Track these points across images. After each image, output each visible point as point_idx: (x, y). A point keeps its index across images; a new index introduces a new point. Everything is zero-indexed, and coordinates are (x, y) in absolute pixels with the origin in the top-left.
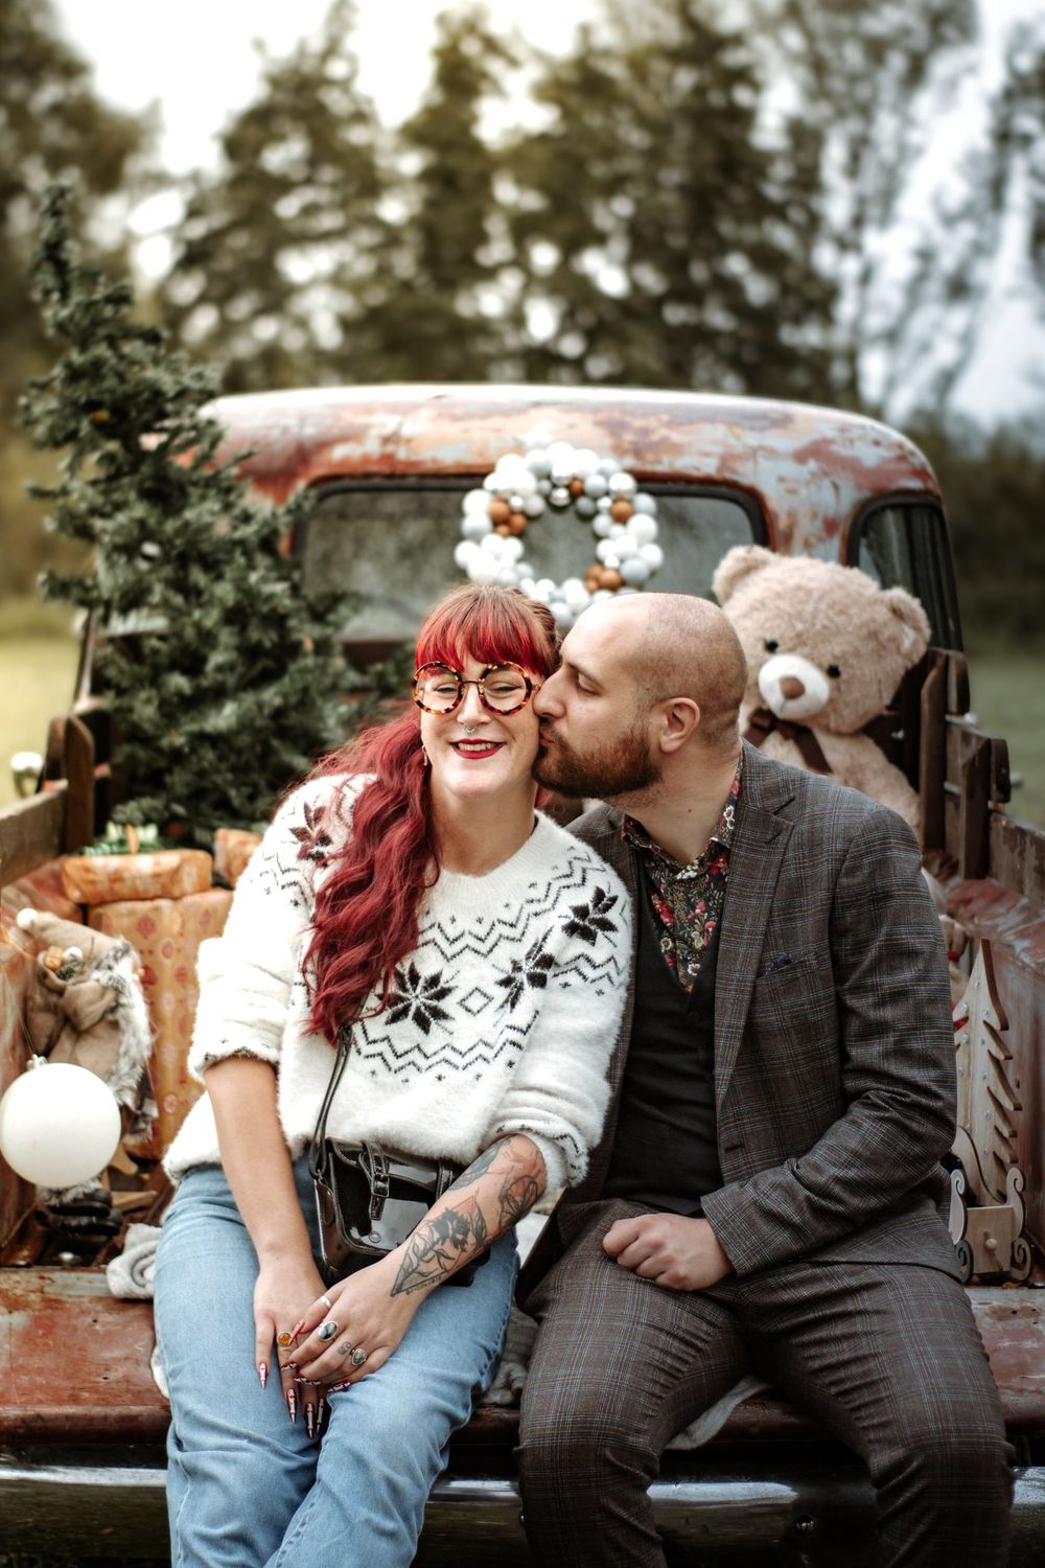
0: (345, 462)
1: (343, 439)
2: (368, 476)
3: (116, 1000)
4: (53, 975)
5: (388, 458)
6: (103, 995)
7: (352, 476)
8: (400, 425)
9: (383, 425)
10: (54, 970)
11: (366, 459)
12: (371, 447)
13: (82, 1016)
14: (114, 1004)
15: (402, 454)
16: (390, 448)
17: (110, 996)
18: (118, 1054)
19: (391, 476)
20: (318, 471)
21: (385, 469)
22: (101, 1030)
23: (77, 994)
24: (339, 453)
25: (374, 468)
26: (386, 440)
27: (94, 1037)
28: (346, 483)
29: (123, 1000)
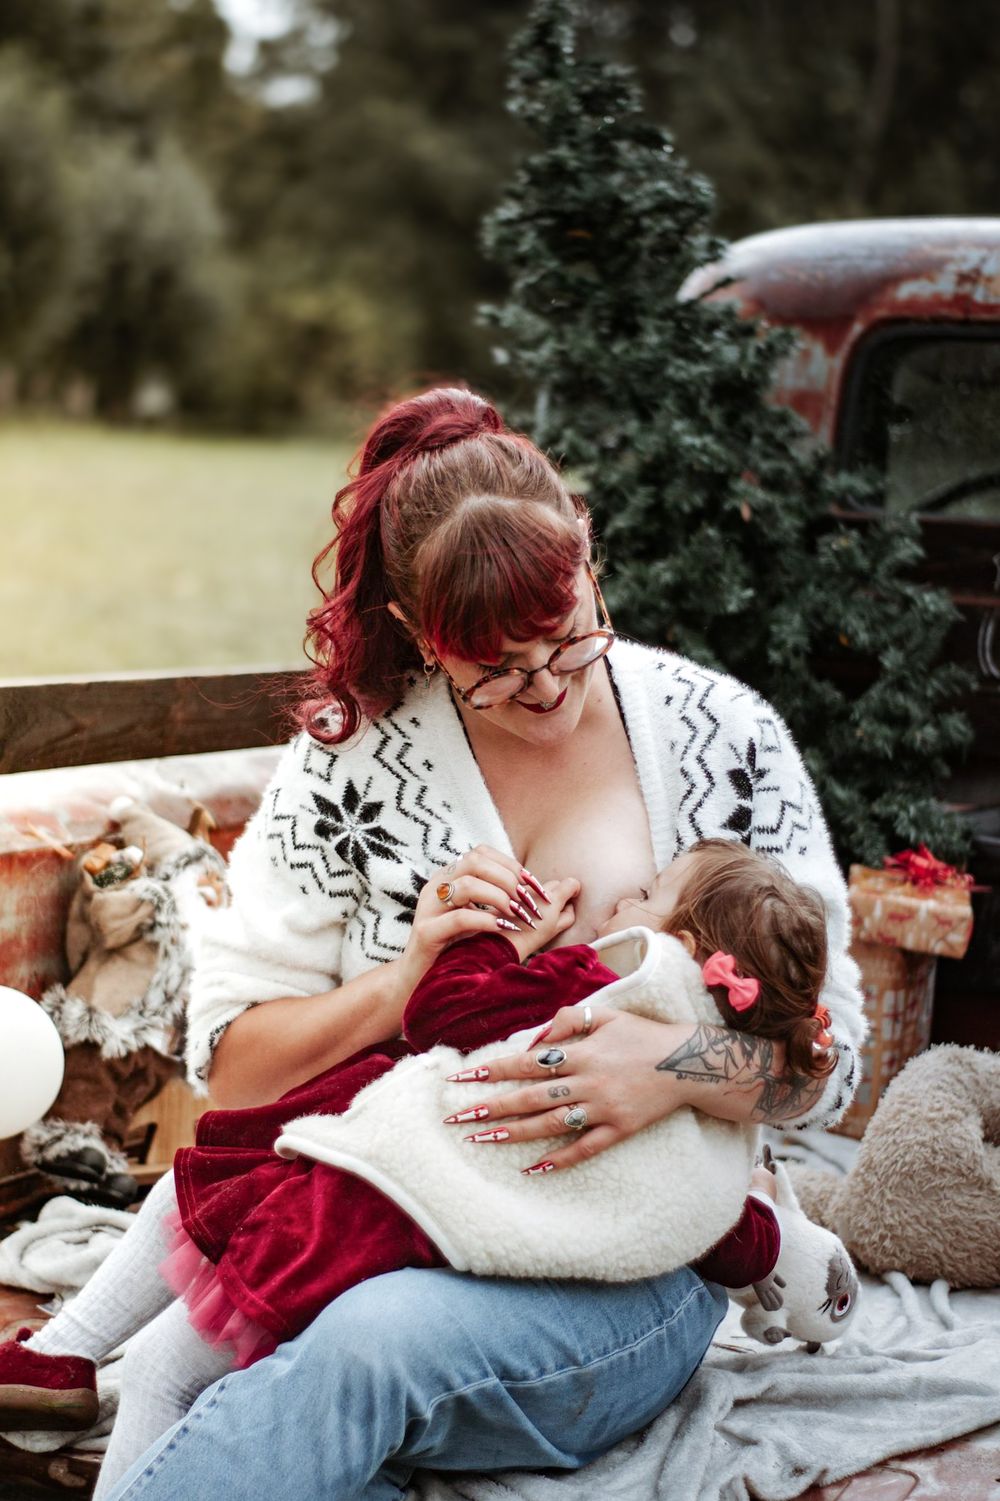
0: (912, 303)
1: (914, 274)
2: (937, 320)
3: (151, 916)
4: (88, 878)
5: (962, 301)
6: (136, 909)
7: (919, 321)
8: (984, 260)
9: (964, 259)
10: (92, 873)
11: (938, 300)
12: (945, 285)
13: (106, 932)
14: (149, 921)
15: (979, 296)
16: (967, 288)
17: (144, 911)
18: (149, 983)
19: (966, 322)
20: (881, 313)
21: (958, 314)
22: (137, 952)
23: (102, 905)
24: (906, 291)
25: (944, 312)
26: (963, 278)
27: (127, 958)
28: (911, 329)
29: (162, 918)
